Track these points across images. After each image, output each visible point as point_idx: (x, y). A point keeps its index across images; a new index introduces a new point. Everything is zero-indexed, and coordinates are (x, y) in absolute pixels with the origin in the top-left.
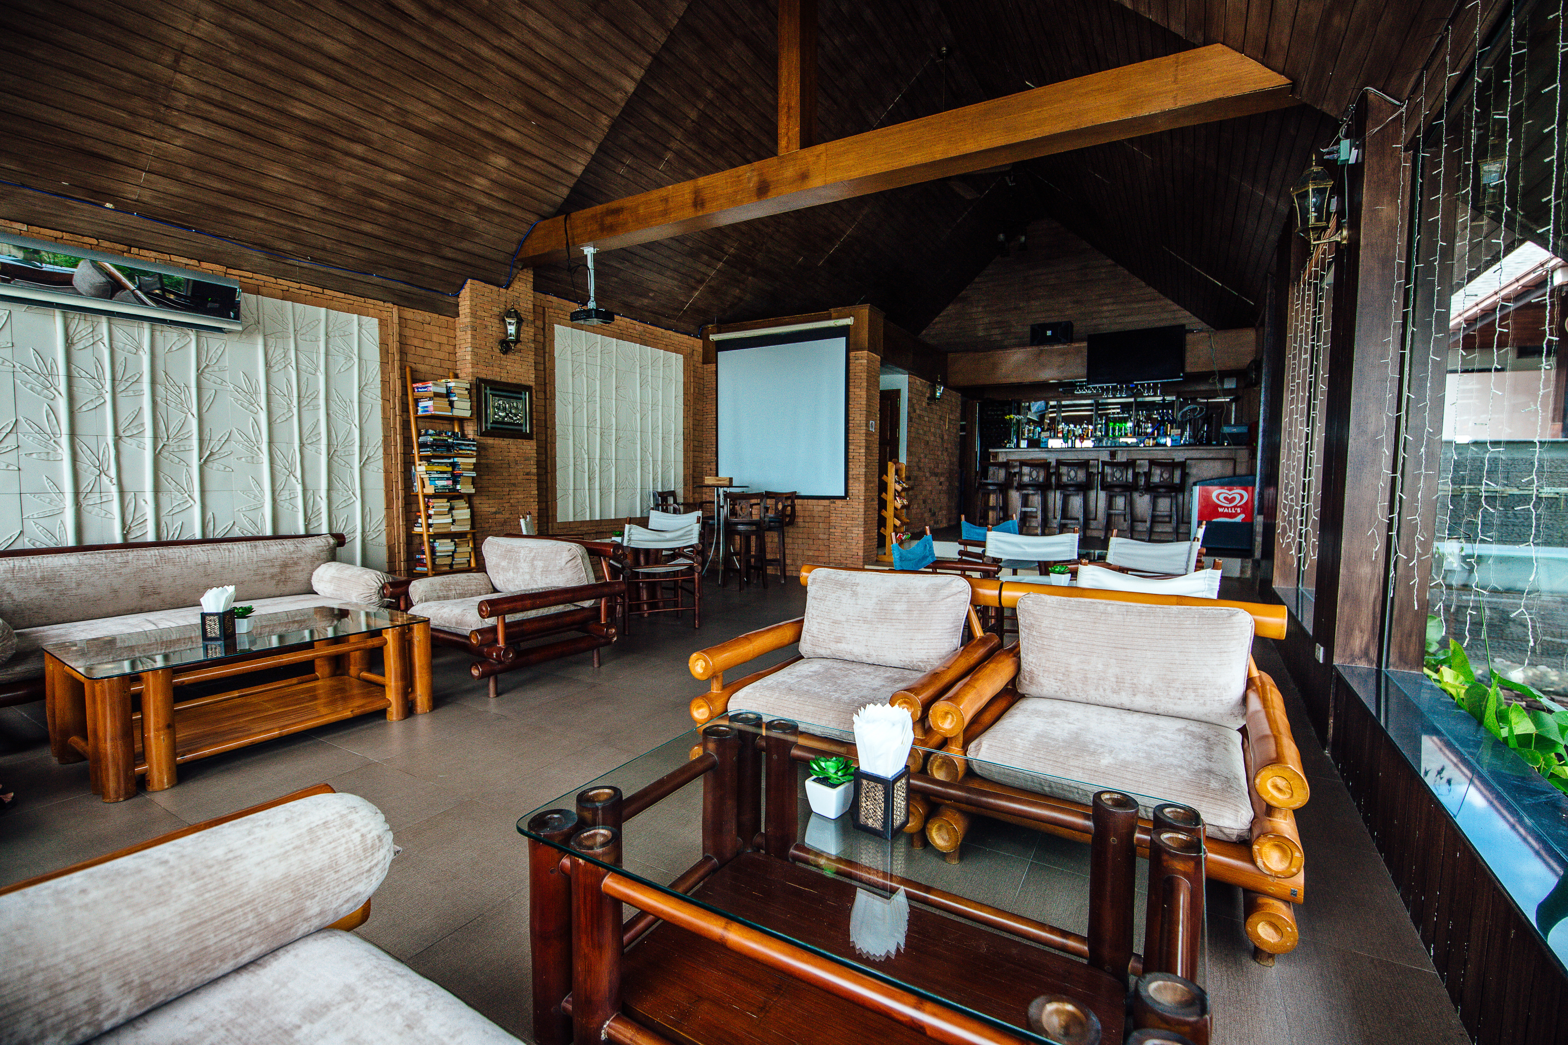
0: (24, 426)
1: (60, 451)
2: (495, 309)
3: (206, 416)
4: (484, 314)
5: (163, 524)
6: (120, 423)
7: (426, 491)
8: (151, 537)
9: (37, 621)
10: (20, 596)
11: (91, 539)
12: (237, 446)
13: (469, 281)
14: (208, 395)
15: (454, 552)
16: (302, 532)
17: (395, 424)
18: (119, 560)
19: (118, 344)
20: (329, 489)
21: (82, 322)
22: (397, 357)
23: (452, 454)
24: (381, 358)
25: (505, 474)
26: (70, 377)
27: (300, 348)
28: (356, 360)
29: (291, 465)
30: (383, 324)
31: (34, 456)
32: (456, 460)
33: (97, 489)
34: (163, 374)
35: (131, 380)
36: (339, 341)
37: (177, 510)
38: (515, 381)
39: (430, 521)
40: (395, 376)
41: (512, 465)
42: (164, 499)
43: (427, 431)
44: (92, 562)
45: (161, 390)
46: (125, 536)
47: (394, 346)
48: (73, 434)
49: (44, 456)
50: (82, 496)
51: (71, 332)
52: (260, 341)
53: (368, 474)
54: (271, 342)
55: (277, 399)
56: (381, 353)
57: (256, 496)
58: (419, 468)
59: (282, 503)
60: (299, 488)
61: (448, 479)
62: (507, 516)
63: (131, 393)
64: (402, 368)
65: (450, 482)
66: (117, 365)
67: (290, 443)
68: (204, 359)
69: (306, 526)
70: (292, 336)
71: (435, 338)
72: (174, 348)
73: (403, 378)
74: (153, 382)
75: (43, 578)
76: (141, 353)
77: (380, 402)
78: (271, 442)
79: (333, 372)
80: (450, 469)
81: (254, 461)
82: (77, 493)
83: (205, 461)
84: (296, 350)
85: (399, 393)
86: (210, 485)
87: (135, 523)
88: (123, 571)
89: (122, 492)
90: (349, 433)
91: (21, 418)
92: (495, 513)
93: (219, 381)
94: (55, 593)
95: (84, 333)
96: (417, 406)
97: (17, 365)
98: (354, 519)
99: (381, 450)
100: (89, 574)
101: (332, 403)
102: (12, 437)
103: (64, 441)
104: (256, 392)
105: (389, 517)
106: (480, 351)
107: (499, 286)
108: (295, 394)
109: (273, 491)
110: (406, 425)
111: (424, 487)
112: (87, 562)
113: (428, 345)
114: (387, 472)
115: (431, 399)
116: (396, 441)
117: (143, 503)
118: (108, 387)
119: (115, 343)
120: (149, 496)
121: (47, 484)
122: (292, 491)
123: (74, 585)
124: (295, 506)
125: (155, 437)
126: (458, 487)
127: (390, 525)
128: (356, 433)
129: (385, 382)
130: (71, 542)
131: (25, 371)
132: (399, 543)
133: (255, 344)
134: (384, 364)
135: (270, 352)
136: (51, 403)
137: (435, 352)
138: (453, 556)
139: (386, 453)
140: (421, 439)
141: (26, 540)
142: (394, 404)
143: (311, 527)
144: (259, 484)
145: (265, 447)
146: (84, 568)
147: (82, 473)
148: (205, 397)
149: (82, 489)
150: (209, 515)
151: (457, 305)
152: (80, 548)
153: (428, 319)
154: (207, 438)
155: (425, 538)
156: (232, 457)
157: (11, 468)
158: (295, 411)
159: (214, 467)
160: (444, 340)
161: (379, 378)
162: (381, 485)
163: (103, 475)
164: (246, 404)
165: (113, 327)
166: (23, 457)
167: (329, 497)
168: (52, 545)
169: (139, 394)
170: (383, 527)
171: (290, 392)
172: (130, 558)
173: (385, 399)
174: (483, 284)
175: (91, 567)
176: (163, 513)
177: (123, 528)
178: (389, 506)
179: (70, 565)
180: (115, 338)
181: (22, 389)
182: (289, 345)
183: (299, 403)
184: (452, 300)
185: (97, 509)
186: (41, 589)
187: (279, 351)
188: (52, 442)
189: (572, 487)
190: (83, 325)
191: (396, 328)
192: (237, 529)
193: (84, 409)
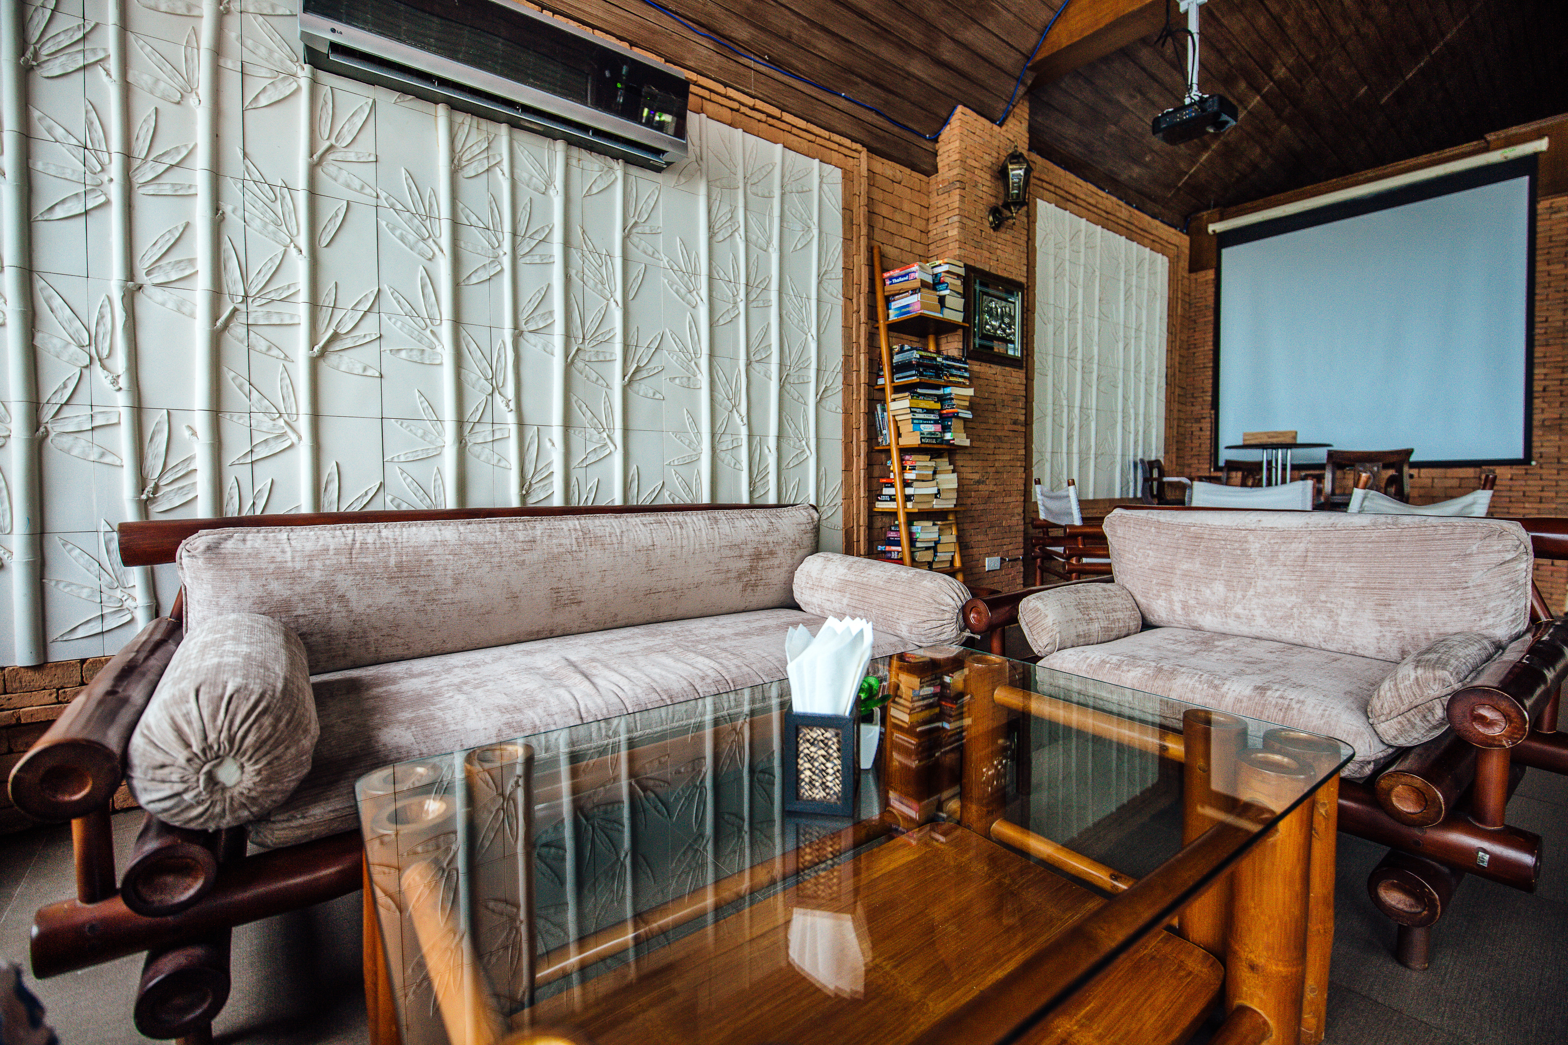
0: (389, 301)
1: (439, 349)
2: (986, 157)
3: (633, 306)
4: (976, 164)
5: (574, 481)
6: (521, 308)
7: (903, 442)
8: (557, 501)
9: (387, 652)
10: (359, 603)
11: (478, 500)
12: (669, 358)
13: (960, 108)
14: (636, 270)
15: (937, 543)
16: (745, 501)
17: (858, 336)
18: (521, 536)
19: (522, 175)
20: (779, 437)
21: (474, 131)
22: (864, 231)
23: (941, 382)
24: (845, 232)
25: (991, 421)
26: (455, 224)
27: (750, 207)
28: (815, 232)
29: (735, 395)
30: (848, 177)
31: (403, 354)
32: (948, 390)
33: (487, 418)
34: (580, 232)
35: (538, 238)
36: (795, 197)
37: (592, 458)
38: (1005, 275)
39: (909, 491)
40: (861, 259)
41: (999, 407)
42: (577, 439)
43: (902, 347)
44: (480, 539)
45: (575, 255)
46: (523, 497)
47: (860, 215)
48: (457, 322)
49: (416, 356)
50: (468, 428)
51: (458, 146)
52: (702, 190)
53: (826, 415)
54: (716, 192)
55: (722, 287)
56: (844, 223)
57: (691, 442)
58: (892, 406)
59: (722, 455)
60: (744, 431)
61: (936, 422)
62: (991, 488)
63: (537, 260)
64: (870, 250)
65: (938, 427)
66: (520, 209)
67: (735, 359)
68: (632, 210)
69: (751, 493)
70: (741, 185)
71: (906, 206)
72: (595, 190)
73: (871, 265)
74: (567, 244)
75: (400, 566)
76: (552, 192)
77: (840, 301)
78: (712, 356)
79: (789, 249)
80: (938, 406)
81: (690, 386)
82: (460, 423)
83: (630, 381)
84: (746, 209)
85: (864, 288)
86: (636, 422)
87: (538, 478)
88: (528, 557)
89: (521, 424)
90: (805, 347)
91: (385, 287)
92: (979, 482)
93: (650, 251)
94: (419, 597)
95: (476, 150)
96: (888, 308)
97: (383, 195)
98: (807, 487)
99: (840, 378)
100: (474, 561)
101: (786, 299)
102: (372, 318)
103: (445, 331)
104: (696, 274)
105: (847, 484)
106: (969, 222)
107: (993, 121)
108: (743, 280)
109: (713, 435)
110: (872, 337)
111: (899, 435)
112: (471, 538)
113: (898, 217)
114: (847, 413)
115: (914, 291)
116: (858, 364)
117: (549, 445)
118: (507, 246)
119: (517, 171)
120: (557, 433)
121: (420, 404)
122: (736, 435)
123: (449, 582)
124: (738, 462)
125: (568, 336)
126: (948, 436)
127: (848, 497)
128: (813, 347)
129: (847, 270)
130: (451, 504)
131: (392, 206)
132: (859, 526)
133: (695, 194)
134: (847, 240)
135: (714, 209)
136: (428, 264)
137: (906, 228)
138: (935, 549)
139: (847, 383)
140: (896, 359)
141: (388, 499)
142: (859, 305)
143: (756, 495)
144: (695, 422)
145: (704, 362)
146: (467, 550)
147: (468, 388)
148: (633, 275)
149: (467, 416)
150: (633, 470)
151: (935, 154)
152: (463, 513)
153: (899, 176)
154: (633, 342)
155: (902, 518)
156: (663, 376)
157: (370, 372)
158: (742, 306)
159: (642, 388)
160: (916, 210)
161: (840, 264)
162: (839, 434)
163: (497, 395)
164: (683, 291)
165: (516, 144)
166: (386, 355)
167: (779, 448)
168: (422, 506)
169: (547, 263)
170: (839, 500)
171: (737, 276)
172: (538, 532)
173: (848, 299)
174: (975, 115)
175: (478, 548)
176: (575, 462)
177: (522, 486)
178: (847, 468)
179: (444, 543)
180: (518, 163)
181: (390, 238)
182: (736, 200)
183: (747, 295)
184: (928, 146)
185: (487, 451)
186: (397, 589)
187: (725, 209)
188: (428, 332)
189: (1049, 449)
190: (474, 137)
191: (864, 188)
192: (667, 494)
193: (474, 280)
